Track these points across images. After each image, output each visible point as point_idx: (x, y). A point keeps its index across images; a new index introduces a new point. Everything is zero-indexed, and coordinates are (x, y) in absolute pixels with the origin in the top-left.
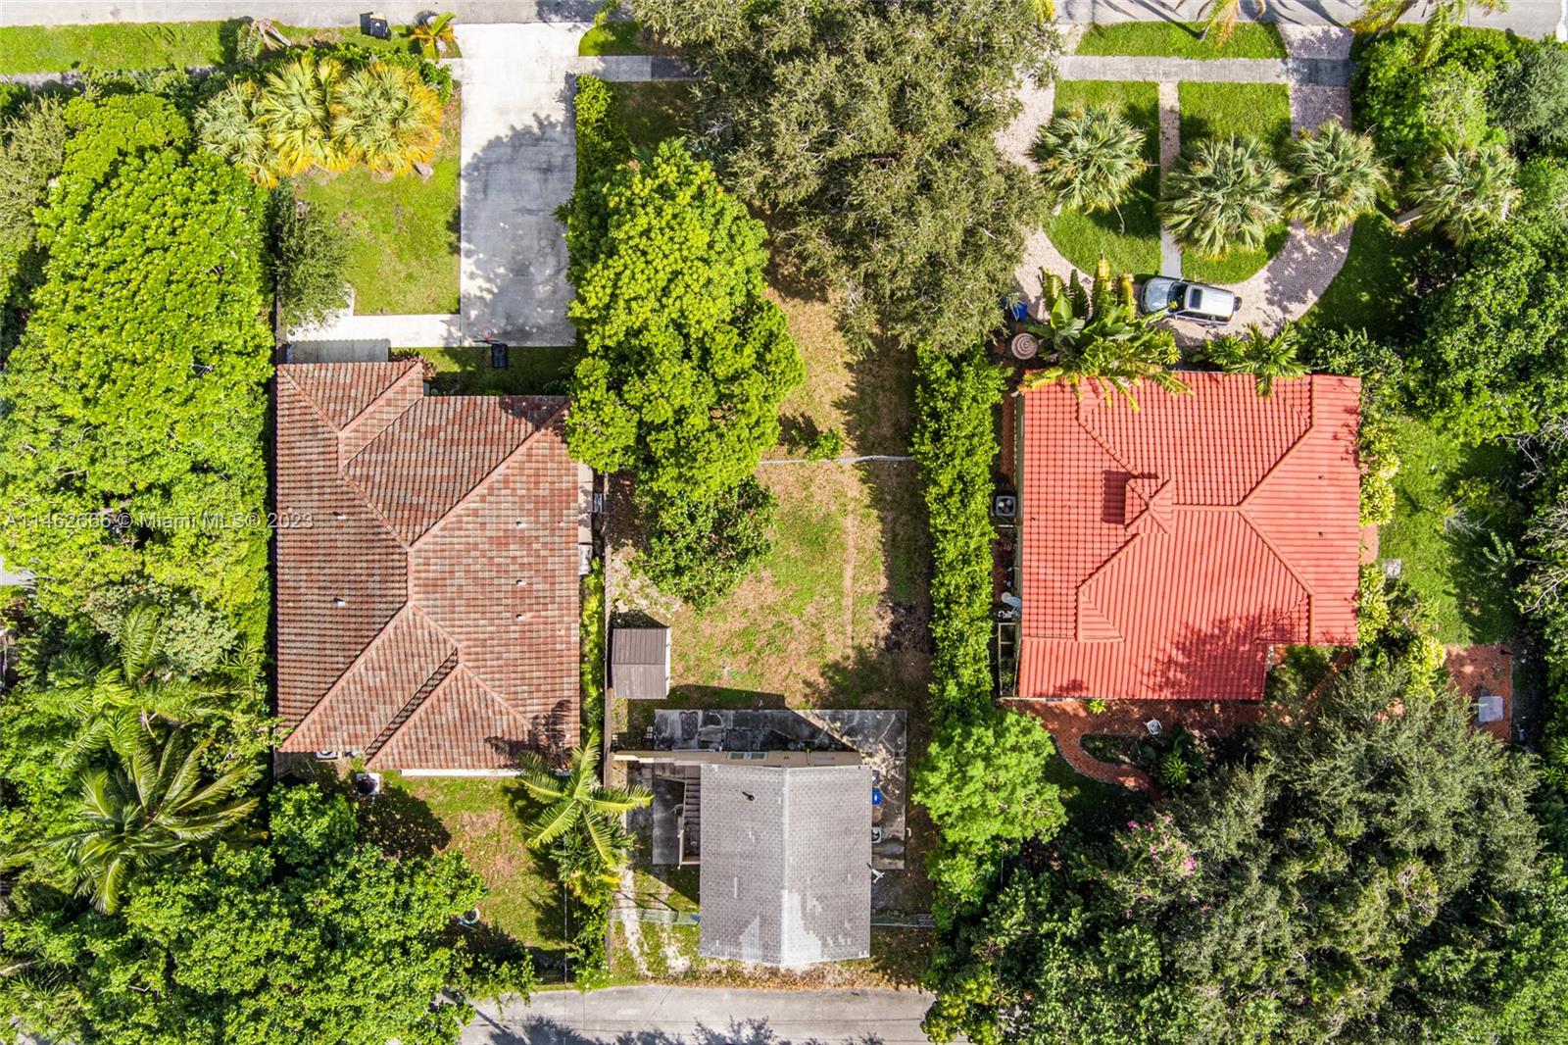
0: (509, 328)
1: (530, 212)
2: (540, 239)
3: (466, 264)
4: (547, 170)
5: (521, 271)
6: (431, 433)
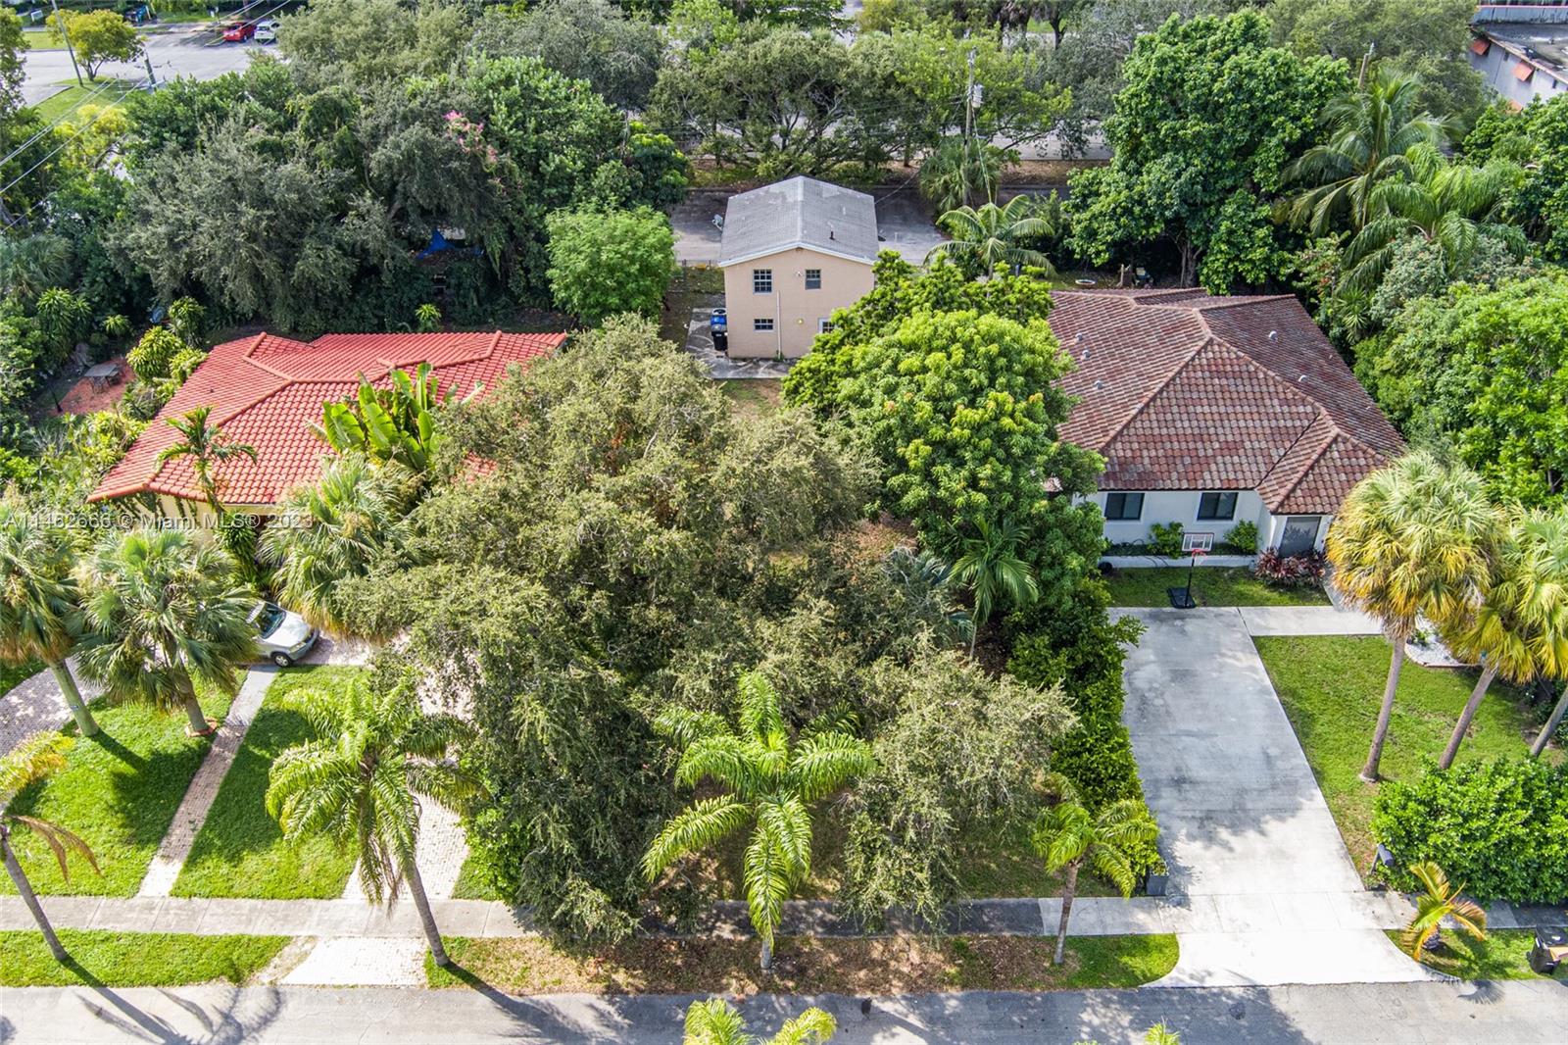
0: (1178, 623)
1: (1189, 734)
2: (1166, 705)
3: (1261, 679)
4: (1179, 782)
5: (1181, 675)
6: (1231, 448)
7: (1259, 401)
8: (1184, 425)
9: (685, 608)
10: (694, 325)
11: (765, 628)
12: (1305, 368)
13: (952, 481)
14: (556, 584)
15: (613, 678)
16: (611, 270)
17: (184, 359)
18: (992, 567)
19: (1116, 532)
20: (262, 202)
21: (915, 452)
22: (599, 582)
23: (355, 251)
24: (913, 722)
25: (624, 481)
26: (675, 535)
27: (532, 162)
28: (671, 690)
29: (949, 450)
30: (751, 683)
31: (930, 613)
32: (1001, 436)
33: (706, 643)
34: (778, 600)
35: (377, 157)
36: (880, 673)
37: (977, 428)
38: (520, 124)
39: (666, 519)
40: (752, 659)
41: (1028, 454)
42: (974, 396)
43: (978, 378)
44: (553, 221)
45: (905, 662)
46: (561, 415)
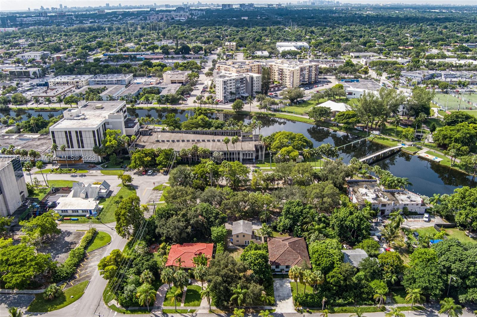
1: (281, 292)
3: (290, 286)
4: (278, 296)
5: (281, 286)
6: (289, 261)
7: (293, 255)
8: (284, 258)
9: (232, 279)
10: (228, 240)
11: (239, 281)
12: (300, 250)
13: (255, 267)
14: (222, 277)
15: (227, 285)
16: (219, 236)
17: (168, 247)
18: (259, 275)
19: (277, 270)
20: (178, 228)
21: (252, 265)
22: (225, 277)
23: (188, 233)
24: (251, 288)
25: (228, 269)
26: (232, 273)
27: (208, 219)
28: (231, 287)
29: (255, 265)
30: (238, 285)
31: (253, 280)
32: (260, 263)
33: (234, 282)
34: (240, 278)
35: (191, 222)
36: (249, 285)
37: (258, 263)
38: (207, 215)
39: (231, 272)
40: (238, 284)
41: (263, 265)
42: (257, 260)
43: (258, 258)
44: (212, 229)
45: (251, 284)
46: (222, 262)
